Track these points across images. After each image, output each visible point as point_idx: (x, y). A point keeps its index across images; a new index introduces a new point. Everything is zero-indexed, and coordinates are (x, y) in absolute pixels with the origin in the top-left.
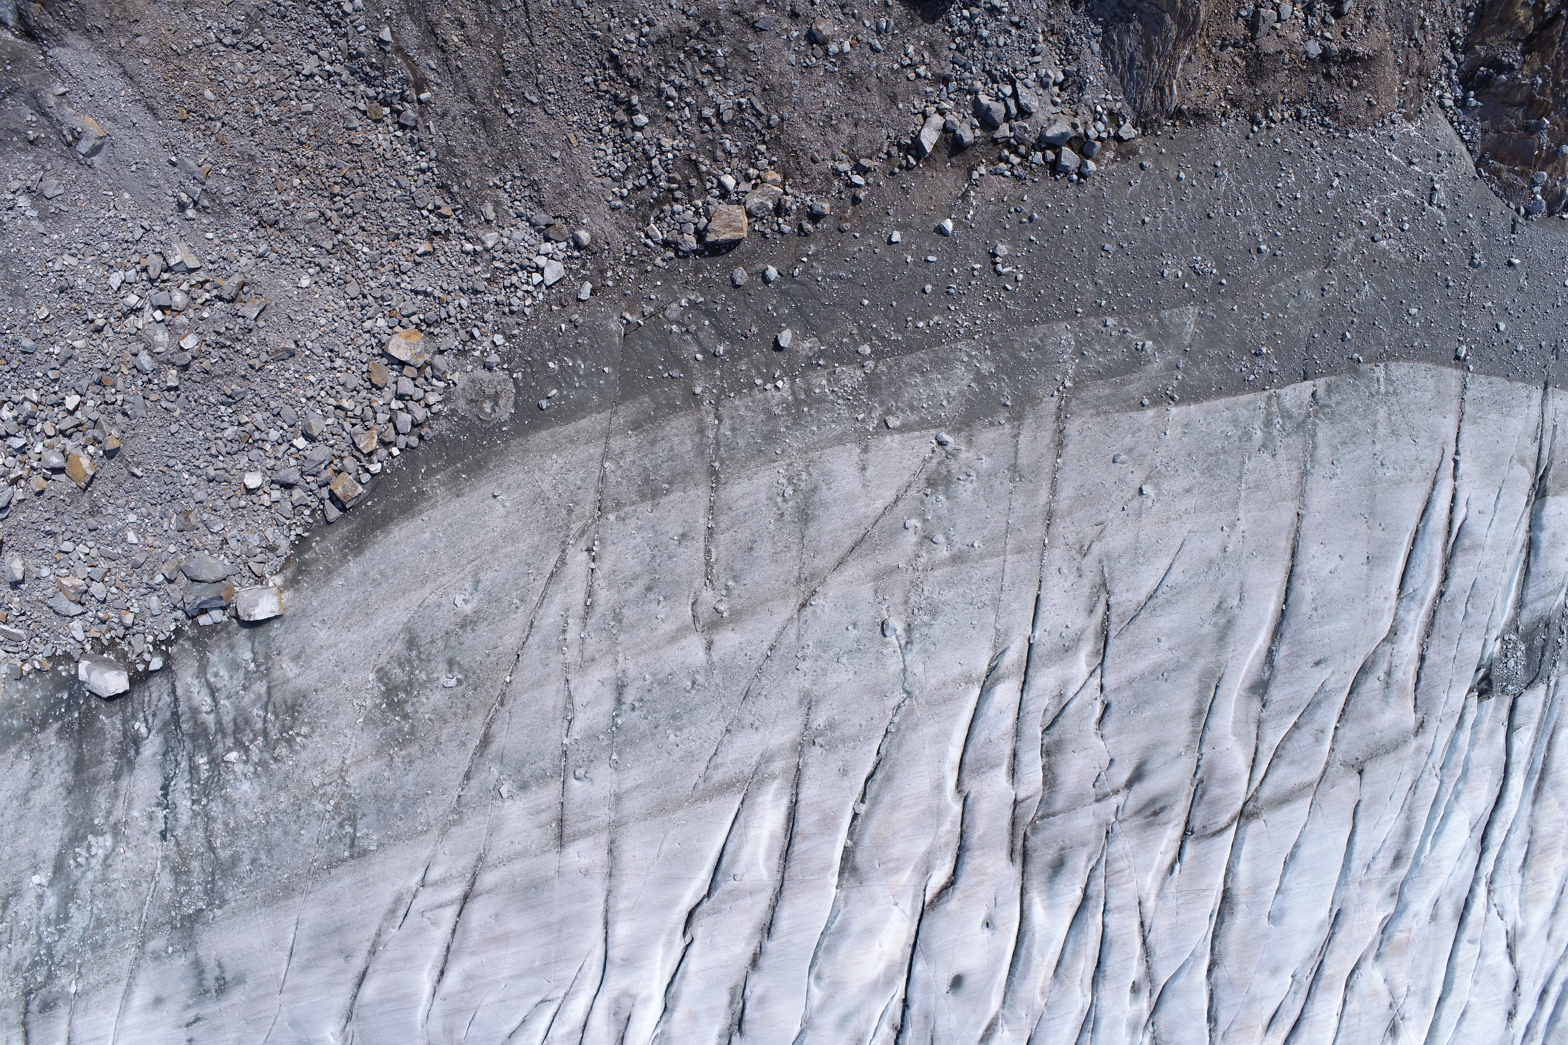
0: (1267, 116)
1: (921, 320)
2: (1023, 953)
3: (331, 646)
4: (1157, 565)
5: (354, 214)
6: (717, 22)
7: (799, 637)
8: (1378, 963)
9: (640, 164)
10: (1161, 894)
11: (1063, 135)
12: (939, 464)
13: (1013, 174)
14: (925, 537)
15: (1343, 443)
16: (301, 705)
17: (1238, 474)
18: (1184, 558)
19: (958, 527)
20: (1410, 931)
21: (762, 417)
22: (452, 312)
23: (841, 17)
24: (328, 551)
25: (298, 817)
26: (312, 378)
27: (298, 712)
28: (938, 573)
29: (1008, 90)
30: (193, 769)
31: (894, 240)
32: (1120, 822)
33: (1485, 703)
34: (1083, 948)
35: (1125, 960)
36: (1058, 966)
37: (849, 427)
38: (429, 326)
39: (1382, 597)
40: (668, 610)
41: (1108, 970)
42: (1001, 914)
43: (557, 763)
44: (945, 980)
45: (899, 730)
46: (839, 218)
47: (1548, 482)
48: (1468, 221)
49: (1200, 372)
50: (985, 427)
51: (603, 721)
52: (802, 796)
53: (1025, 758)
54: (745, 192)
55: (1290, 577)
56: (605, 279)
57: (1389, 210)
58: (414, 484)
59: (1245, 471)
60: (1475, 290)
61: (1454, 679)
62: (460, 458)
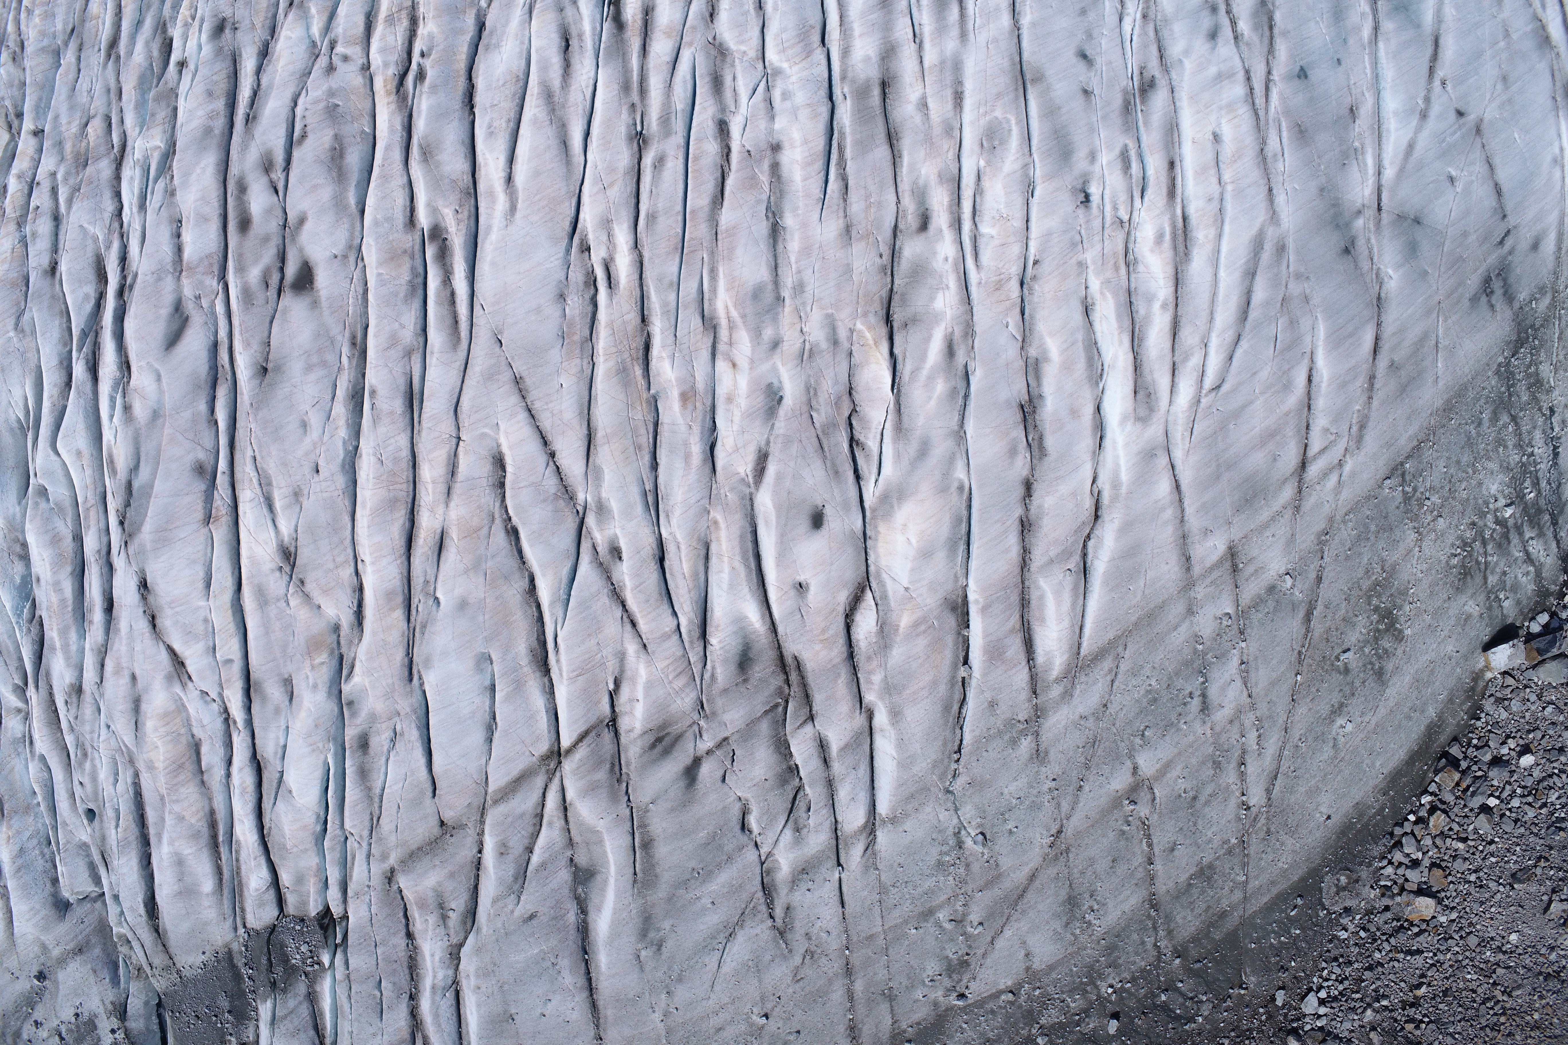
2: (753, 565)
3: (1443, 641)
4: (734, 964)
5: (1483, 1003)
7: (1058, 807)
8: (333, 622)
10: (621, 659)
12: (961, 980)
14: (961, 921)
16: (1459, 580)
18: (708, 977)
19: (934, 939)
20: (313, 667)
21: (1120, 961)
22: (1385, 944)
24: (1454, 718)
25: (1450, 481)
26: (1493, 859)
27: (1461, 574)
28: (944, 897)
30: (1536, 484)
32: (694, 723)
33: (320, 908)
34: (691, 586)
35: (641, 584)
36: (707, 554)
37: (1045, 980)
38: (1402, 926)
39: (483, 989)
40: (1176, 788)
41: (653, 566)
42: (791, 603)
43: (1247, 622)
44: (830, 519)
45: (949, 758)
50: (924, 1020)
51: (1214, 674)
52: (1027, 669)
53: (816, 763)
55: (590, 984)
56: (1266, 1013)
58: (1392, 798)
61: (369, 928)
62: (1359, 832)
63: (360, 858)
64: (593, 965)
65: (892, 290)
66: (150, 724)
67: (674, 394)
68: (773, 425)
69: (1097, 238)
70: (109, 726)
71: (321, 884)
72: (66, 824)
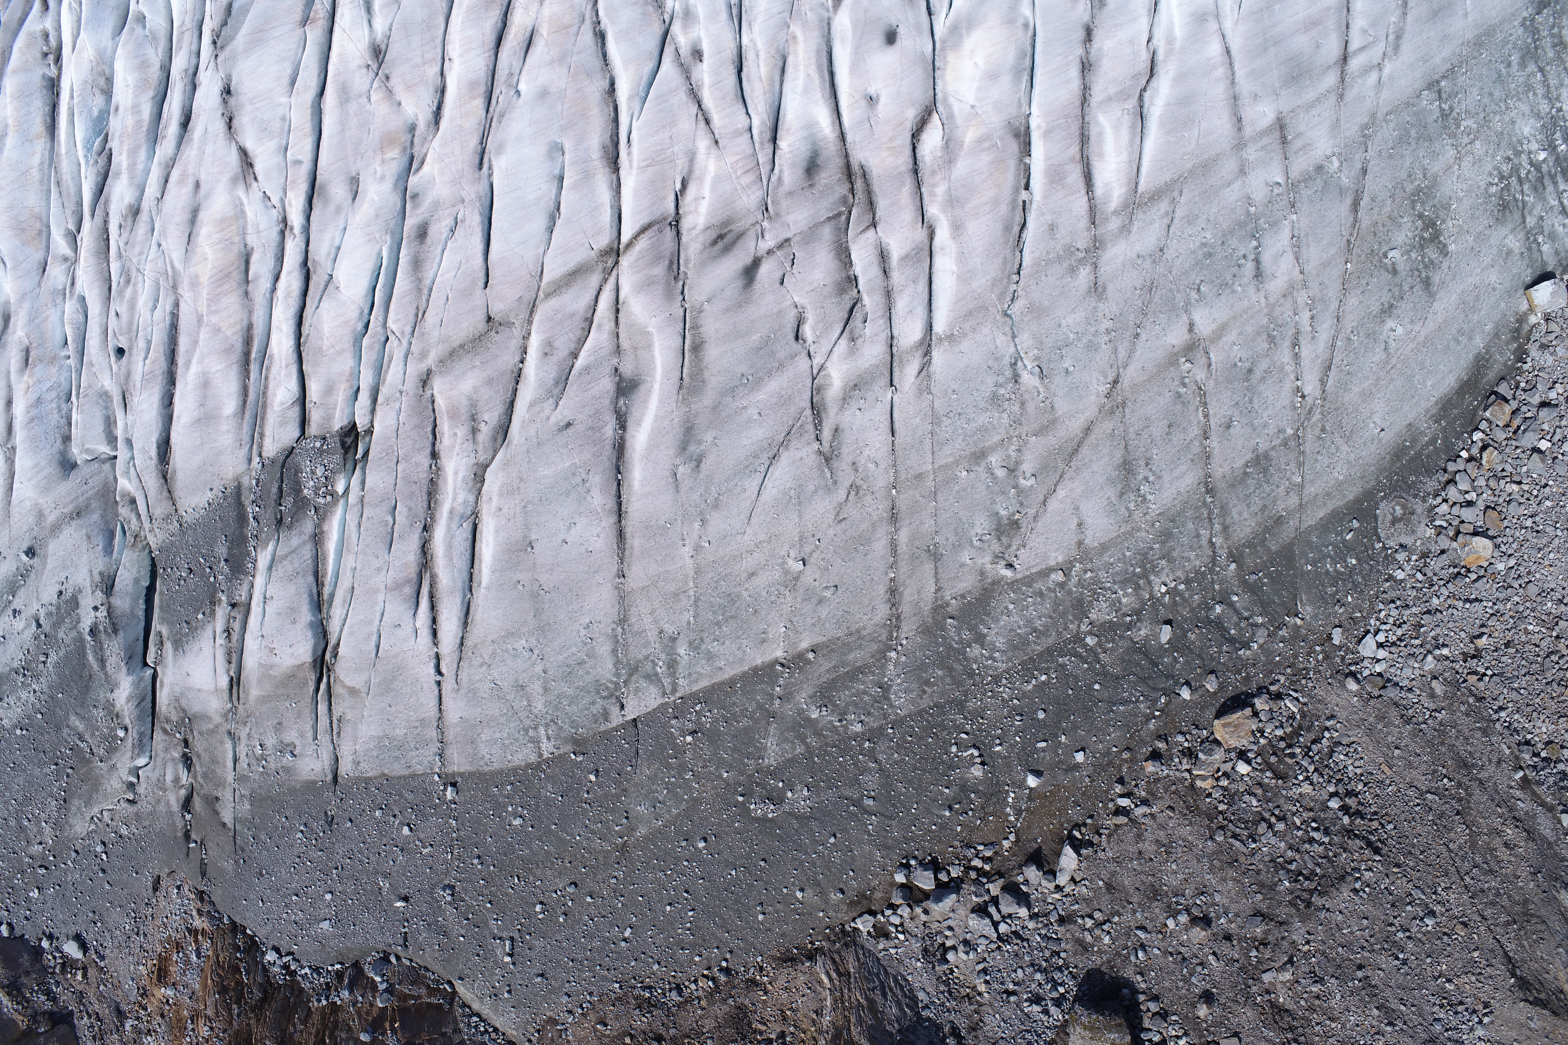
0: (714, 979)
1: (1043, 682)
2: (827, 77)
3: (1486, 269)
4: (775, 491)
5: (1548, 656)
6: (1298, 910)
7: (1115, 351)
8: (410, 122)
9: (1321, 763)
10: (692, 156)
11: (939, 900)
12: (1010, 546)
13: (975, 848)
14: (1013, 471)
15: (581, 664)
16: (1499, 211)
17: (700, 604)
18: (746, 505)
19: (984, 487)
20: (383, 161)
21: (1175, 554)
22: (1444, 591)
23: (1183, 950)
24: (1501, 354)
25: (1484, 111)
26: (1548, 503)
27: (1500, 206)
28: (996, 438)
29: (1003, 928)
31: (1082, 753)
32: (757, 222)
33: (345, 422)
34: (767, 88)
35: (719, 83)
36: (784, 66)
37: (1097, 563)
38: (1458, 573)
39: (505, 511)
40: (1232, 355)
41: (731, 73)
42: (861, 112)
43: (1297, 196)
44: (904, 38)
45: (1009, 278)
46: (1133, 761)
47: (312, 677)
48: (463, 932)
49: (755, 699)
50: (969, 592)
51: (1267, 241)
52: (1086, 198)
53: (875, 271)
54: (1225, 762)
55: (620, 509)
56: (1323, 651)
57: (561, 920)
58: (1444, 428)
59: (692, 609)
60: (445, 861)
61: (394, 439)
62: (1413, 459)
63: (398, 356)
64: (626, 484)
66: (205, 231)
70: (159, 245)
71: (351, 392)
72: (91, 364)
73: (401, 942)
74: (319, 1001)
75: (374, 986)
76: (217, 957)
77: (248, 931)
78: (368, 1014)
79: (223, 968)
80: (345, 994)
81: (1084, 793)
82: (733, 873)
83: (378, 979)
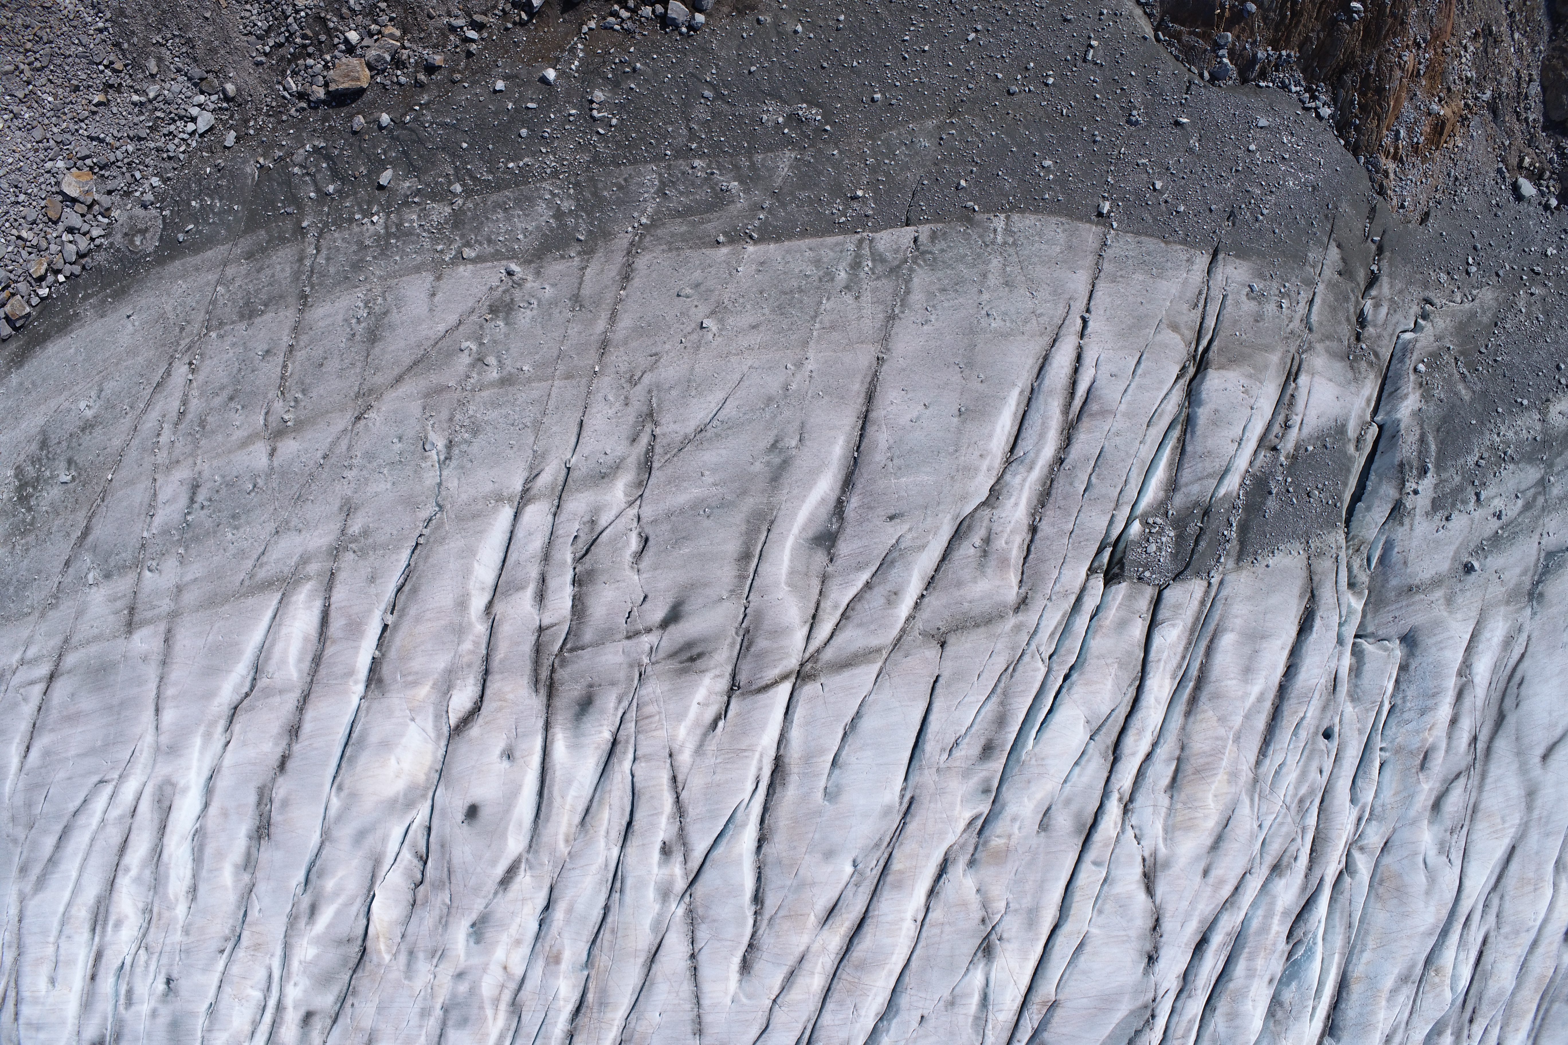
1: (512, 161)
4: (710, 398)
5: (43, 68)
7: (350, 448)
8: (972, 871)
9: (280, 23)
10: (699, 750)
12: (504, 292)
13: (622, 28)
14: (479, 360)
15: (943, 290)
17: (812, 313)
18: (741, 393)
19: (511, 351)
20: (1009, 837)
21: (355, 248)
22: (120, 156)
28: (485, 394)
31: (497, 88)
32: (653, 664)
33: (1114, 588)
34: (607, 795)
35: (653, 815)
36: (586, 815)
37: (428, 257)
38: (101, 169)
39: (977, 453)
40: (243, 417)
41: (636, 824)
42: (522, 746)
43: (136, 555)
44: (460, 809)
45: (427, 542)
46: (453, 71)
47: (1211, 354)
48: (1130, 79)
49: (787, 213)
50: (555, 259)
51: (177, 517)
52: (333, 599)
53: (553, 583)
54: (368, 47)
55: (864, 423)
56: (248, 128)
57: (1032, 65)
58: (72, 307)
59: (822, 311)
60: (1128, 146)
61: (1069, 555)
62: (110, 285)
63: (1044, 636)
64: (852, 446)
65: (354, 971)
66: (1210, 823)
67: (564, 966)
68: (486, 907)
69: (167, 949)
70: (1260, 826)
71: (1100, 615)
72: (1360, 732)
73: (1193, 87)
74: (1289, 56)
75: (1232, 55)
76: (1378, 126)
77: (1343, 142)
78: (1244, 30)
79: (1375, 113)
80: (1261, 54)
81: (507, 52)
82: (855, 64)
83: (1225, 60)
